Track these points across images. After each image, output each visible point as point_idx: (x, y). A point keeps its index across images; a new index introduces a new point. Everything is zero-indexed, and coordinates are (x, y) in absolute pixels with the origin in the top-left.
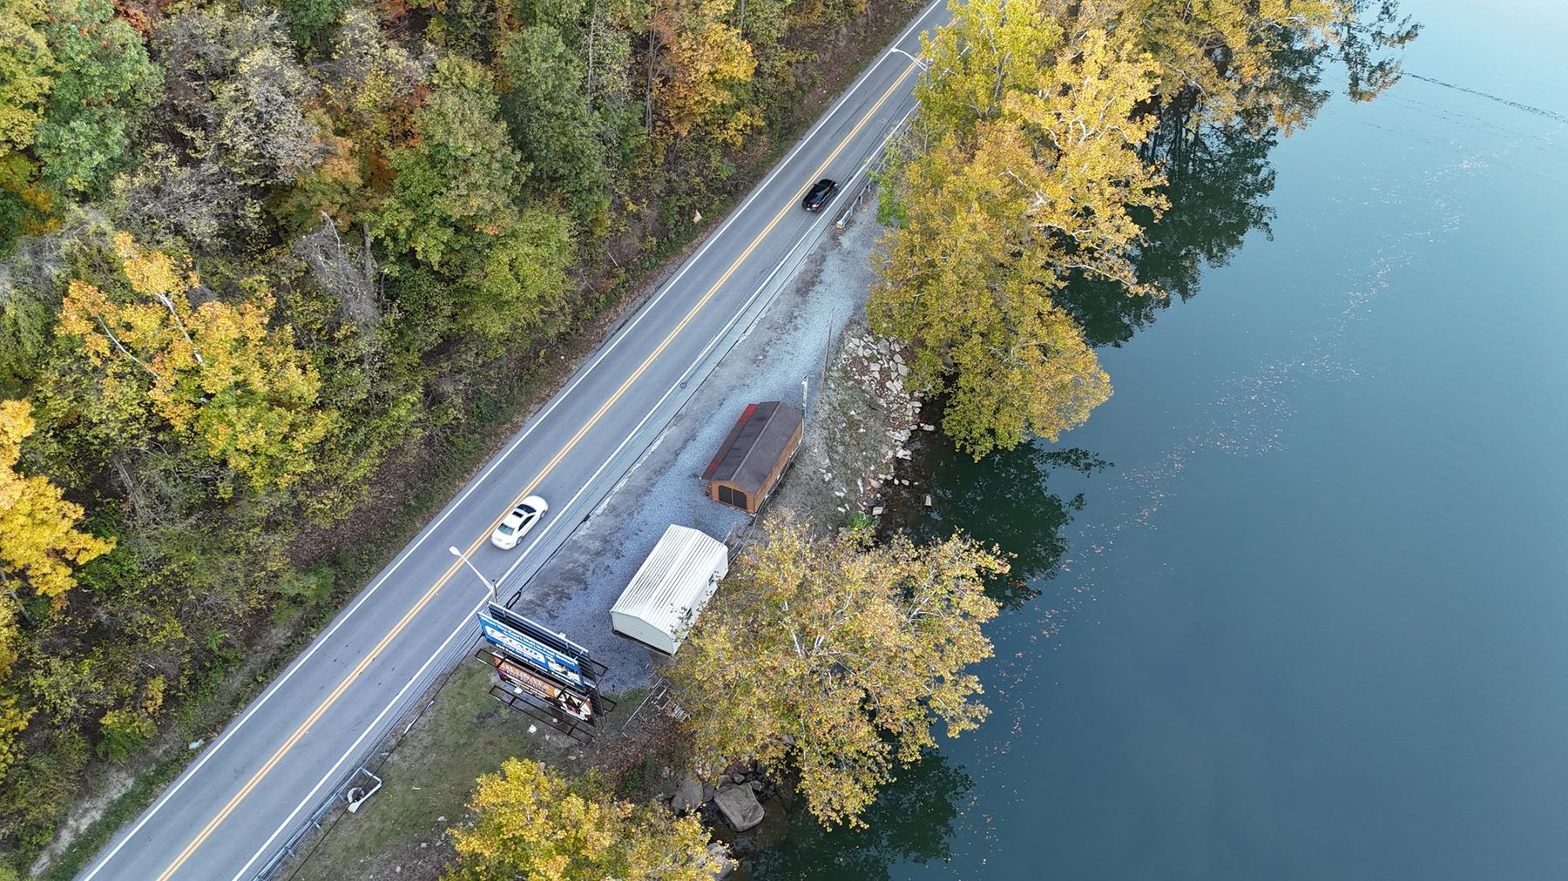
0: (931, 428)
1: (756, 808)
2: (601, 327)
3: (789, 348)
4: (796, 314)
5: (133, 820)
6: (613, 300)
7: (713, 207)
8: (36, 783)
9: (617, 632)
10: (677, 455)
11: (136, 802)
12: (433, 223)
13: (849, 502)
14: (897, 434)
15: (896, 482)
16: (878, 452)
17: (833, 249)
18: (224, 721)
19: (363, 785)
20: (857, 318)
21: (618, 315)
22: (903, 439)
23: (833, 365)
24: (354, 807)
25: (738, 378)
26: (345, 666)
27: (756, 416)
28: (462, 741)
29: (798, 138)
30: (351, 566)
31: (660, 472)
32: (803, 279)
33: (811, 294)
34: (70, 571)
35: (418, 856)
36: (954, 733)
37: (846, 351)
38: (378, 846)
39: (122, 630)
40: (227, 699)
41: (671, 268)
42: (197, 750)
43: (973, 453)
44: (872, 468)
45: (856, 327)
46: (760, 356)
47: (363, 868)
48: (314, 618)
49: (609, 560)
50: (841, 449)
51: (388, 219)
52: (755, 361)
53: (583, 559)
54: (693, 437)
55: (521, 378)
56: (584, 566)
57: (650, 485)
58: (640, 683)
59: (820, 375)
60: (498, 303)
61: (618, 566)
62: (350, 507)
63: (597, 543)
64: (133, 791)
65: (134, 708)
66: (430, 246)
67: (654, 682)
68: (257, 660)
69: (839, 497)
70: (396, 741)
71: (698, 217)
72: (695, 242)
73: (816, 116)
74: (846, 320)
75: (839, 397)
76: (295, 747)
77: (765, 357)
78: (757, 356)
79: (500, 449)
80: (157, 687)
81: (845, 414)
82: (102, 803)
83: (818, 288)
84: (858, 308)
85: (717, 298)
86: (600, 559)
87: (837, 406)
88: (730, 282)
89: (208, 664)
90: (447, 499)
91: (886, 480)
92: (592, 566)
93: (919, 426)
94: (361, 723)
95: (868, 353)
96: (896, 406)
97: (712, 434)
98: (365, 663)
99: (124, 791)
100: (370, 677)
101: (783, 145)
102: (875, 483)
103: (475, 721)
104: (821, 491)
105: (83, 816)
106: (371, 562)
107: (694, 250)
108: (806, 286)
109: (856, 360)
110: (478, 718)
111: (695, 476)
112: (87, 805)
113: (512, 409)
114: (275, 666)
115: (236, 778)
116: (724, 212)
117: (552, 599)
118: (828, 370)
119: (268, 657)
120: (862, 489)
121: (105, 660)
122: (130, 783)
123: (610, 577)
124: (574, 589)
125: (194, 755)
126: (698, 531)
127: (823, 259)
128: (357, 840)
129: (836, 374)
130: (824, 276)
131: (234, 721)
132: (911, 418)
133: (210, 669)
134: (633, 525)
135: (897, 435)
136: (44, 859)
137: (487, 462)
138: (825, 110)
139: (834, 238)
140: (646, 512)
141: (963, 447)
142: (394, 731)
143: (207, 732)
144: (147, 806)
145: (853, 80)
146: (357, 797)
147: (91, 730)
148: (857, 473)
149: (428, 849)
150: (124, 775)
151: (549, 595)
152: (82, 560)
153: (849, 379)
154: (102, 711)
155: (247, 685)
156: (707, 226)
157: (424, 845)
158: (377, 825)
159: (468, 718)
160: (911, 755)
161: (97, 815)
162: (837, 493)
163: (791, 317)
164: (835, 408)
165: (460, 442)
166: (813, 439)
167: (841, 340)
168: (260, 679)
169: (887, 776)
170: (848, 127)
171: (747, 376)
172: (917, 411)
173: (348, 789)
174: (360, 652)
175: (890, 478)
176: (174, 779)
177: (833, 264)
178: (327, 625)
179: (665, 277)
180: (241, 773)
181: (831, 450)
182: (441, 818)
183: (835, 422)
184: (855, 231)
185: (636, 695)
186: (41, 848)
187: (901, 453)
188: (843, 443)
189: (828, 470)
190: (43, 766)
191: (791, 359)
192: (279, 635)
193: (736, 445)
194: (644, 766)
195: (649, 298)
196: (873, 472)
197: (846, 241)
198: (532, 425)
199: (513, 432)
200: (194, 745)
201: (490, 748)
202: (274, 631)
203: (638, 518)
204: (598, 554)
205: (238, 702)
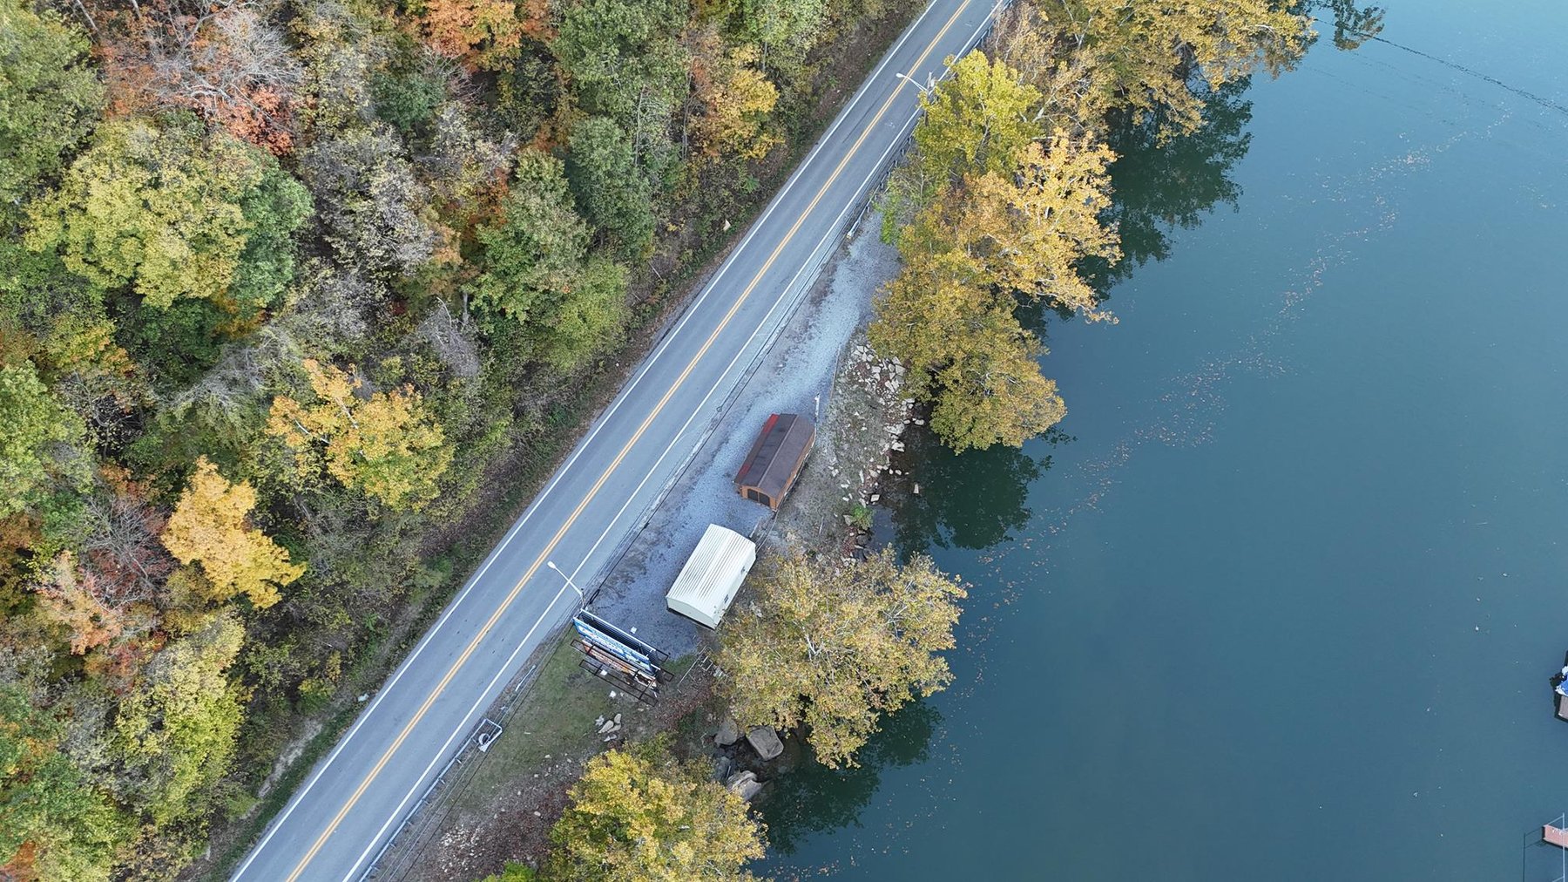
0: (921, 422)
1: (777, 744)
2: (647, 336)
3: (804, 356)
4: (810, 324)
5: (326, 756)
6: (657, 310)
7: (741, 216)
8: (259, 735)
9: (670, 610)
10: (714, 456)
11: (327, 742)
12: (520, 290)
13: (852, 491)
14: (893, 428)
15: (891, 472)
16: (876, 445)
17: (842, 259)
18: (381, 681)
19: (489, 731)
20: (861, 327)
21: (662, 324)
22: (898, 432)
23: (841, 372)
24: (484, 748)
25: (762, 385)
26: (466, 637)
27: (777, 428)
28: (558, 697)
29: (814, 142)
30: (464, 554)
31: (700, 472)
32: (817, 289)
33: (823, 303)
34: (276, 589)
35: (532, 783)
36: (927, 693)
37: (852, 359)
38: (504, 776)
39: (306, 618)
40: (381, 662)
41: (705, 277)
42: (365, 702)
43: (955, 448)
44: (872, 460)
45: (860, 336)
46: (780, 363)
47: (494, 792)
48: (440, 599)
49: (662, 549)
50: (846, 446)
51: (485, 292)
52: (776, 369)
53: (642, 548)
54: (725, 440)
55: (585, 385)
56: (643, 554)
57: (694, 482)
58: (689, 651)
59: (830, 382)
60: (570, 343)
61: (671, 555)
62: (461, 511)
63: (653, 534)
64: (322, 733)
65: (320, 677)
66: (517, 308)
67: (700, 650)
68: (401, 630)
69: (844, 489)
70: (507, 697)
71: (727, 225)
72: (725, 251)
73: (830, 118)
74: (852, 329)
75: (846, 401)
76: (436, 701)
77: (784, 365)
78: (778, 364)
79: (571, 450)
80: (335, 660)
81: (850, 415)
82: (301, 743)
83: (830, 297)
84: (862, 317)
85: (744, 308)
86: (656, 548)
87: (843, 408)
88: (755, 293)
89: (366, 638)
90: (534, 495)
91: (883, 470)
92: (649, 555)
93: (911, 420)
94: (482, 684)
95: (870, 358)
96: (892, 403)
97: (742, 437)
98: (481, 635)
99: (316, 734)
100: (487, 645)
101: (801, 150)
102: (873, 474)
103: (567, 681)
104: (830, 484)
105: (290, 753)
106: (477, 549)
107: (724, 259)
108: (820, 295)
109: (861, 365)
110: (569, 678)
111: (729, 475)
112: (292, 745)
113: (579, 413)
114: (414, 636)
115: (396, 725)
116: (750, 222)
117: (620, 582)
118: (838, 377)
119: (407, 628)
120: (863, 480)
121: (298, 642)
122: (319, 727)
123: (664, 563)
124: (636, 573)
125: (363, 706)
126: (732, 532)
127: (835, 268)
128: (488, 772)
129: (843, 380)
130: (835, 286)
131: (389, 679)
132: (905, 413)
133: (368, 642)
134: (680, 519)
135: (893, 430)
136: (267, 785)
137: (562, 462)
138: (840, 110)
139: (844, 245)
140: (691, 507)
141: (947, 442)
142: (509, 690)
143: (372, 687)
144: (334, 745)
145: (864, 79)
146: (485, 740)
147: (292, 693)
148: (859, 466)
149: (539, 778)
150: (315, 722)
151: (617, 579)
152: (285, 582)
153: (855, 383)
154: (299, 682)
155: (395, 651)
156: (736, 234)
157: (536, 776)
158: (502, 761)
159: (561, 678)
160: (896, 705)
161: (299, 752)
162: (843, 486)
163: (807, 327)
164: (842, 411)
165: (540, 447)
166: (824, 441)
167: (848, 348)
168: (404, 646)
169: (875, 727)
170: (858, 131)
171: (771, 383)
172: (911, 406)
173: (479, 735)
174: (478, 624)
175: (886, 468)
176: (351, 724)
177: (843, 272)
178: (449, 603)
179: (700, 286)
180: (399, 721)
181: (838, 448)
182: (547, 756)
183: (842, 424)
184: (861, 241)
185: (687, 660)
186: (264, 778)
187: (897, 446)
188: (848, 441)
189: (836, 467)
190: (262, 722)
191: (806, 368)
192: (413, 611)
193: (761, 453)
194: (694, 713)
195: (687, 307)
196: (872, 463)
197: (854, 251)
198: (597, 428)
199: (581, 436)
200: (362, 699)
201: (579, 702)
202: (410, 608)
203: (684, 513)
204: (654, 544)
205: (390, 665)
